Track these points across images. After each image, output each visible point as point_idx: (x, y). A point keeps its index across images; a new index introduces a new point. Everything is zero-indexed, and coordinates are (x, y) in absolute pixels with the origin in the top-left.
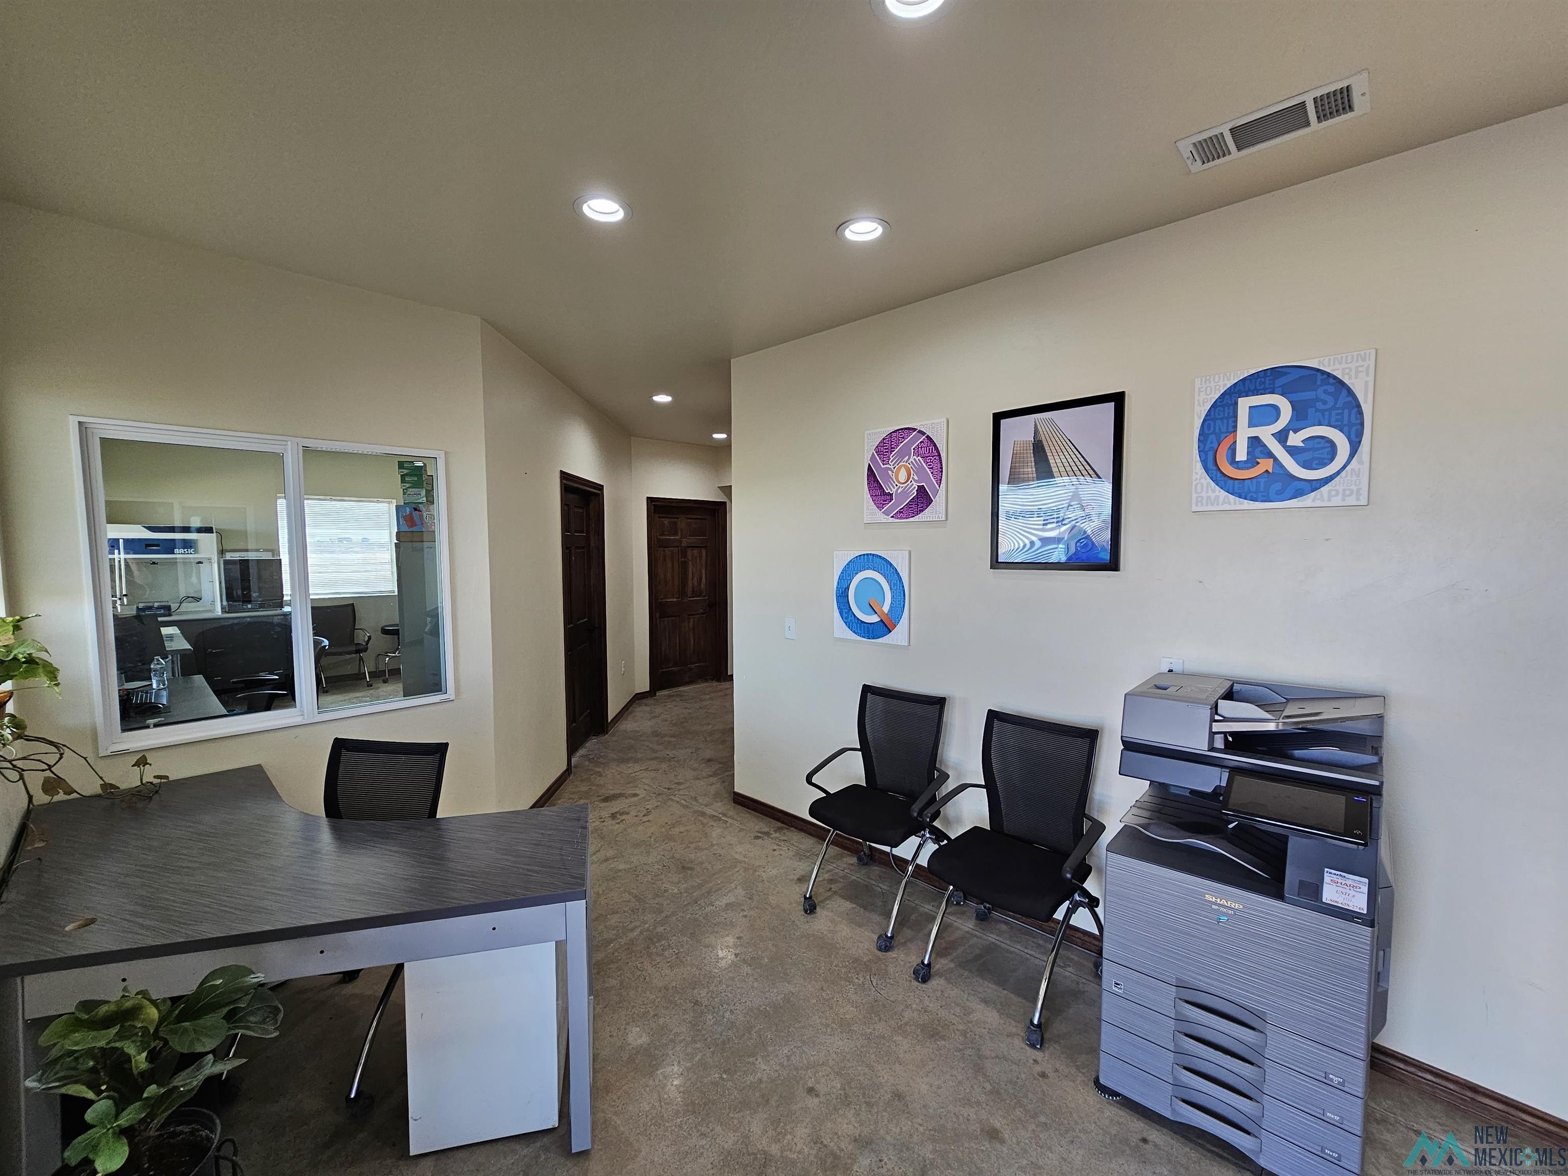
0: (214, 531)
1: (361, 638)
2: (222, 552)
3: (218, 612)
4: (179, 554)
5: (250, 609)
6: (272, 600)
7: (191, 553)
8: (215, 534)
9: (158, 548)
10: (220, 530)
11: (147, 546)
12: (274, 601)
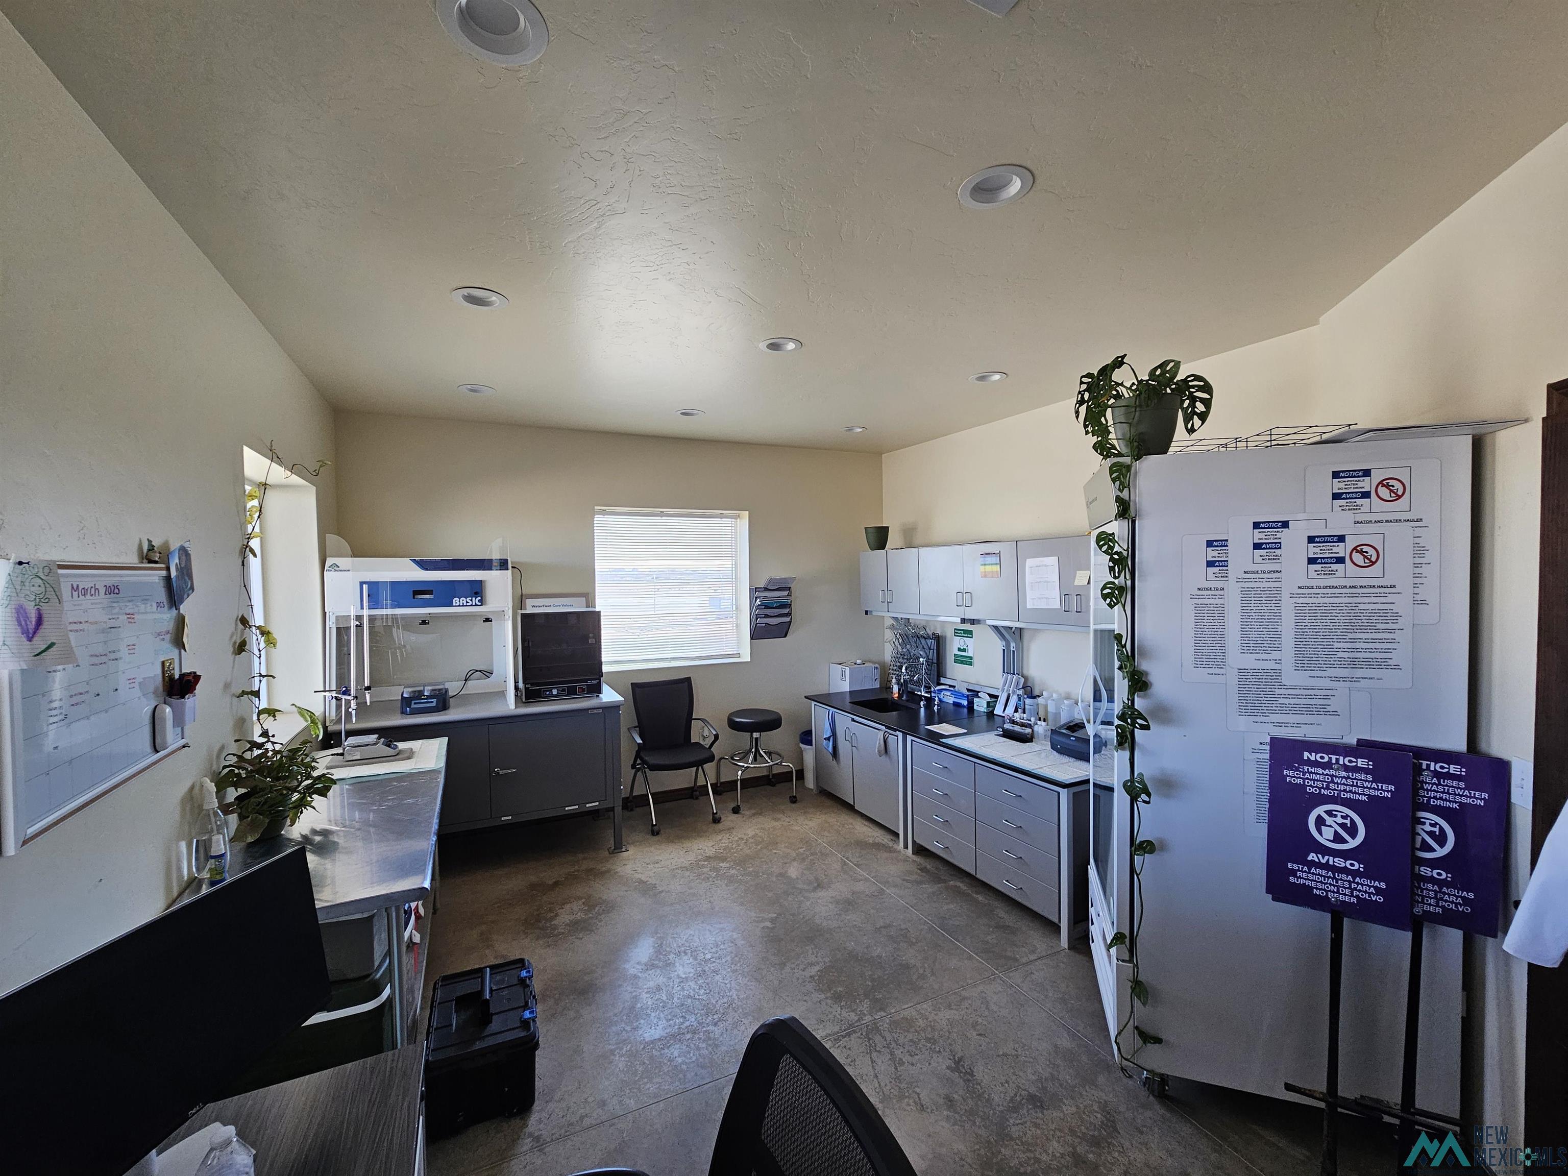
0: (510, 566)
1: (699, 734)
2: (520, 601)
3: (510, 705)
4: (460, 607)
5: (556, 696)
6: (586, 681)
7: (476, 605)
8: (509, 572)
9: (432, 596)
10: (519, 563)
11: (416, 593)
12: (589, 683)
